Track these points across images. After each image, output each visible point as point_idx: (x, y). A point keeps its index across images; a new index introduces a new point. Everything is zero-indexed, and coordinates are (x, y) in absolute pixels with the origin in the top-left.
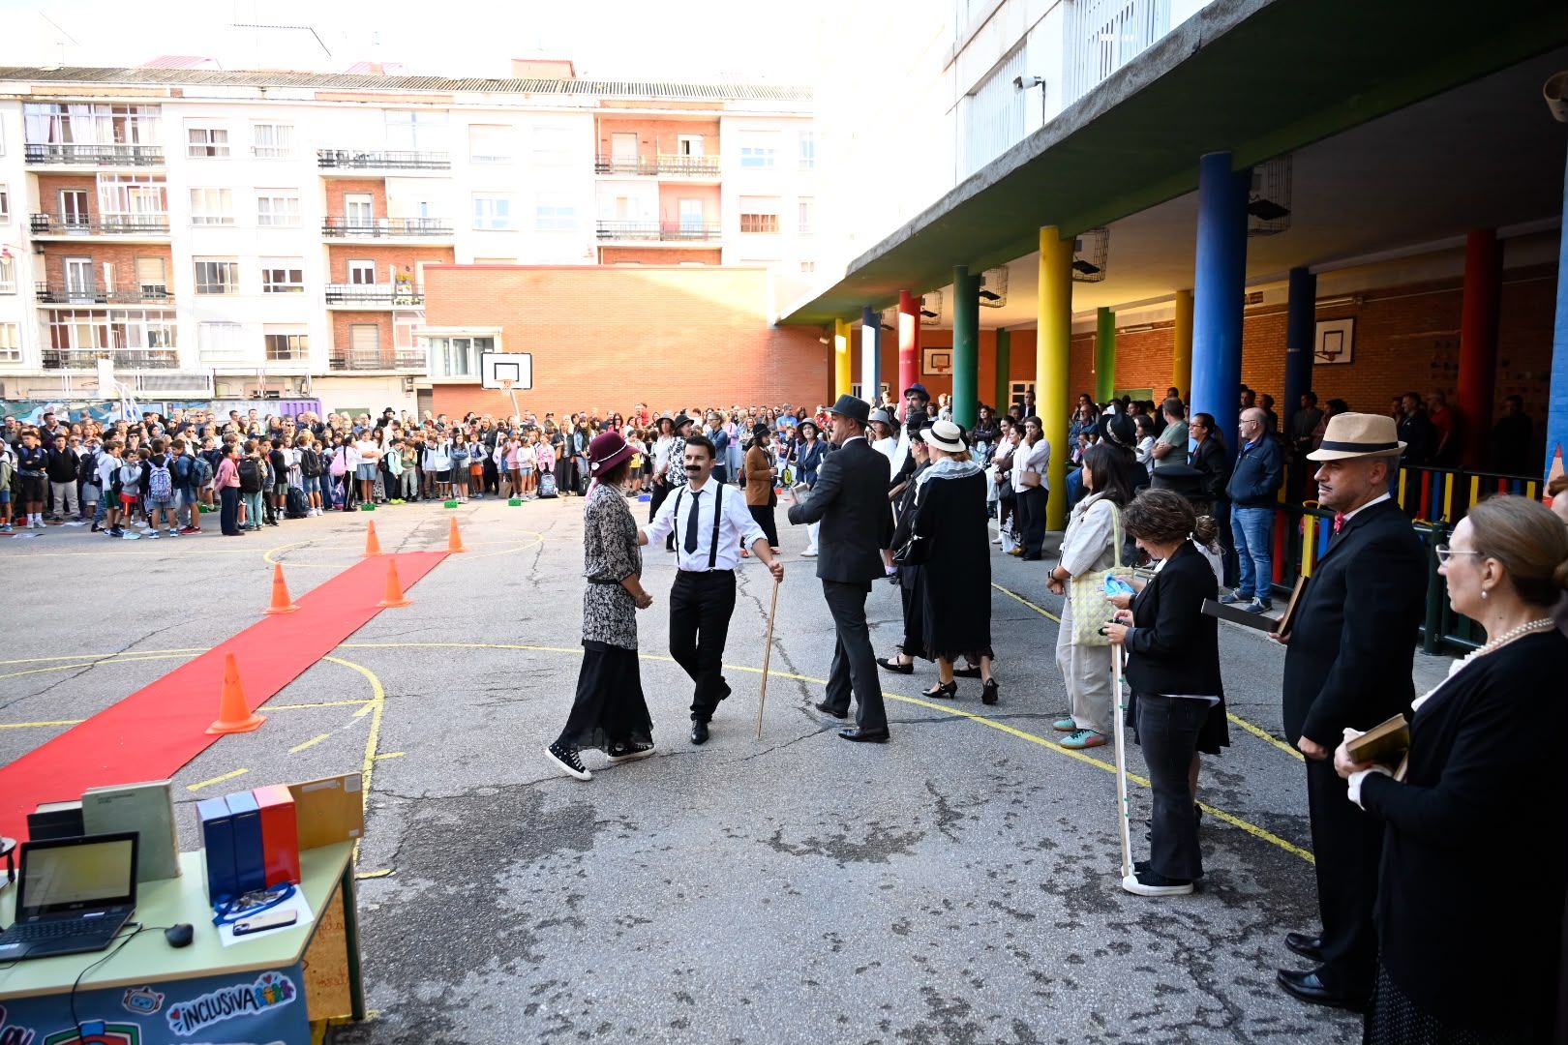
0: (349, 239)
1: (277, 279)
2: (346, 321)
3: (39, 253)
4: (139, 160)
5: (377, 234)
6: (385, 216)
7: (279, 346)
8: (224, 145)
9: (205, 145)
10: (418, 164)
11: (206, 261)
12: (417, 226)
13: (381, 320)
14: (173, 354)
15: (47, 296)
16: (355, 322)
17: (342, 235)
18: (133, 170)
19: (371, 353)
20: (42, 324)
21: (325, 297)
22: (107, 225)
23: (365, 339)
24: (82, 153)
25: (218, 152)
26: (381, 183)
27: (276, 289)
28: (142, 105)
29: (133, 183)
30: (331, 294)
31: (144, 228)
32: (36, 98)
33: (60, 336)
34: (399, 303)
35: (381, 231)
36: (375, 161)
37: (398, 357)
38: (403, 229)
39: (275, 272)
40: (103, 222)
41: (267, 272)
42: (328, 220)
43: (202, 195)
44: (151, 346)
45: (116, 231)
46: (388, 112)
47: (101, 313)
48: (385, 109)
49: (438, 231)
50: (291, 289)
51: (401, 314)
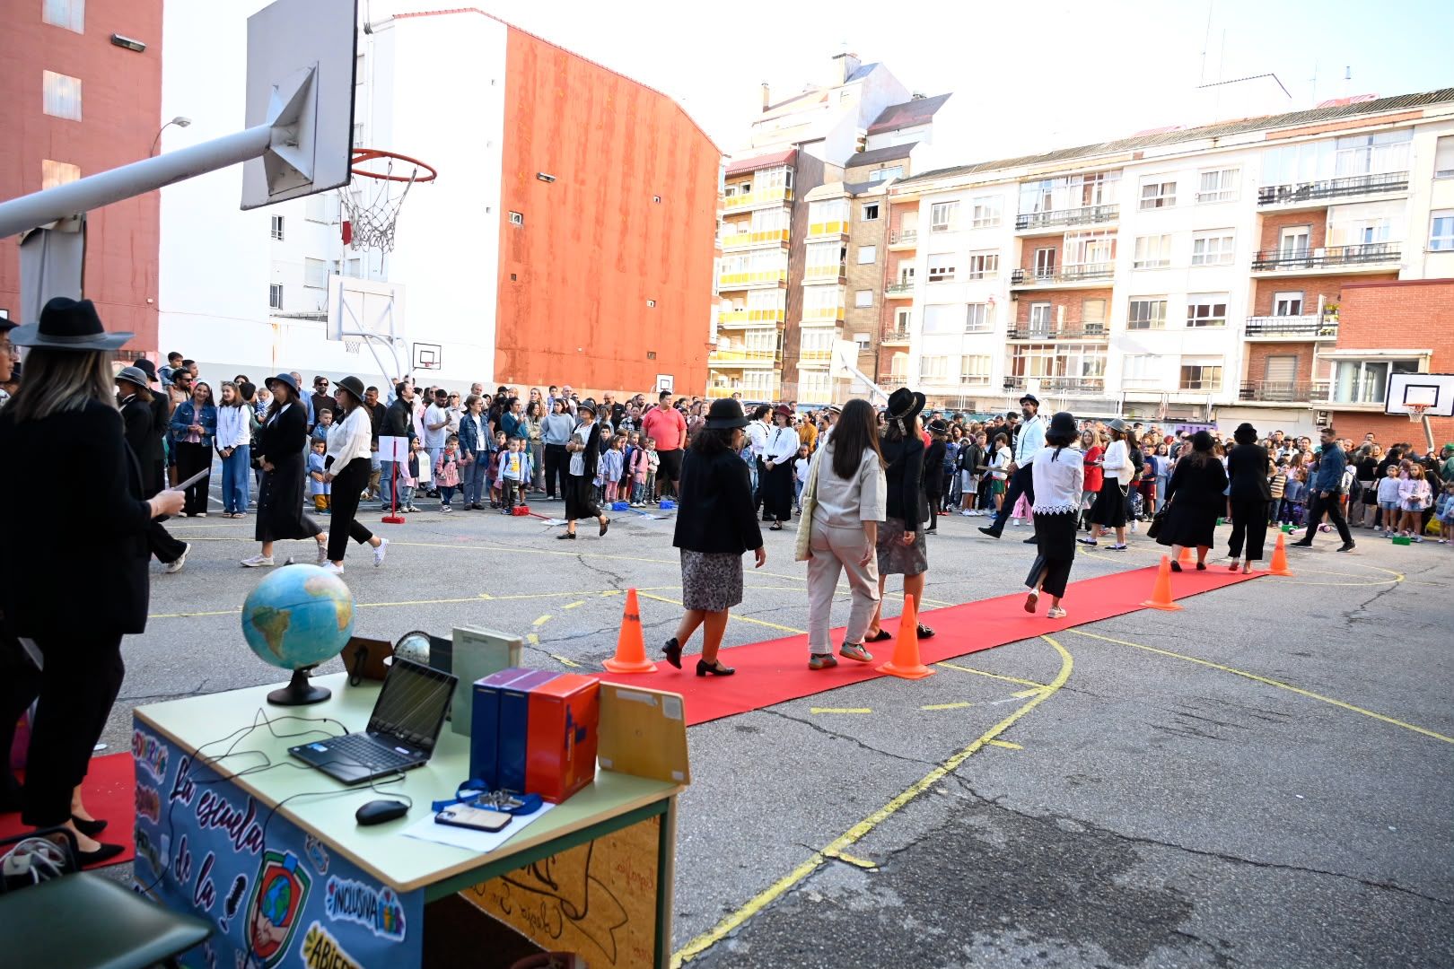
0: (1279, 272)
1: (1203, 315)
2: (1264, 352)
3: (1014, 300)
4: (1099, 218)
5: (1310, 265)
6: (1322, 245)
7: (1192, 376)
8: (1172, 195)
9: (1155, 198)
10: (1368, 189)
11: (1139, 300)
12: (1356, 253)
13: (1301, 351)
14: (1100, 382)
15: (1013, 334)
16: (1272, 353)
17: (1271, 268)
18: (1093, 227)
19: (1285, 385)
20: (1008, 357)
21: (1244, 329)
22: (1066, 275)
23: (1281, 371)
24: (1056, 217)
25: (1165, 204)
26: (1323, 212)
27: (1200, 323)
28: (1108, 171)
29: (1092, 238)
30: (1251, 327)
31: (1095, 275)
32: (1030, 178)
33: (1019, 366)
34: (1323, 334)
35: (1315, 261)
36: (1320, 191)
37: (1314, 390)
38: (1341, 257)
39: (1200, 307)
40: (1063, 272)
41: (1192, 308)
42: (1260, 255)
43: (1145, 243)
44: (1084, 374)
45: (1072, 279)
46: (1341, 140)
47: (1051, 347)
48: (1338, 137)
49: (1382, 257)
50: (1213, 322)
51: (1324, 344)
